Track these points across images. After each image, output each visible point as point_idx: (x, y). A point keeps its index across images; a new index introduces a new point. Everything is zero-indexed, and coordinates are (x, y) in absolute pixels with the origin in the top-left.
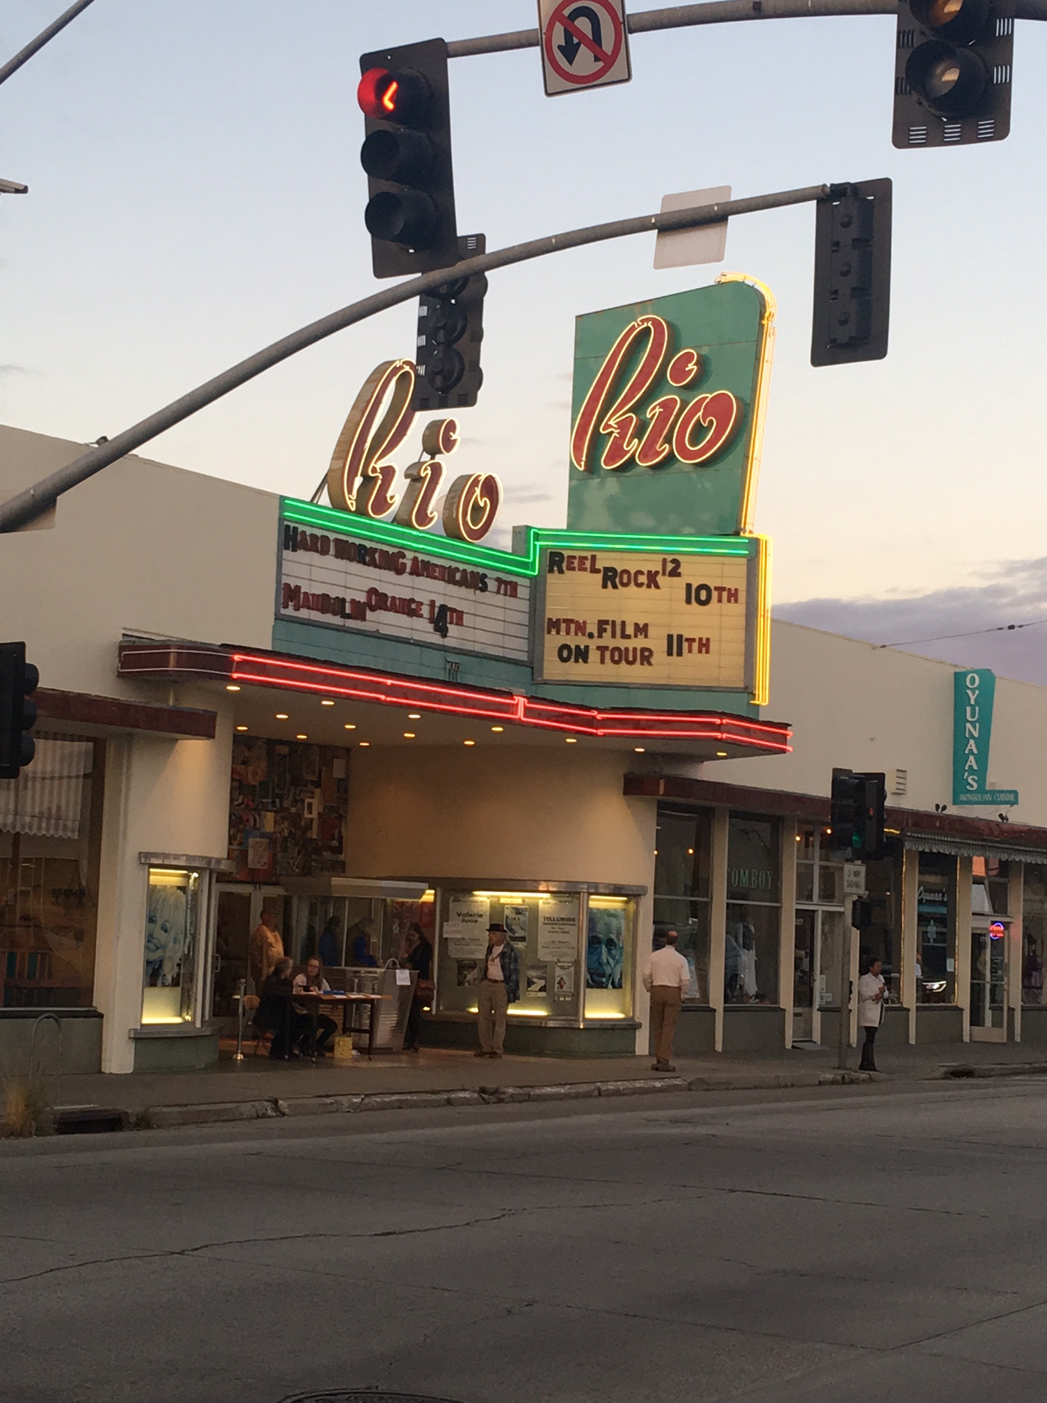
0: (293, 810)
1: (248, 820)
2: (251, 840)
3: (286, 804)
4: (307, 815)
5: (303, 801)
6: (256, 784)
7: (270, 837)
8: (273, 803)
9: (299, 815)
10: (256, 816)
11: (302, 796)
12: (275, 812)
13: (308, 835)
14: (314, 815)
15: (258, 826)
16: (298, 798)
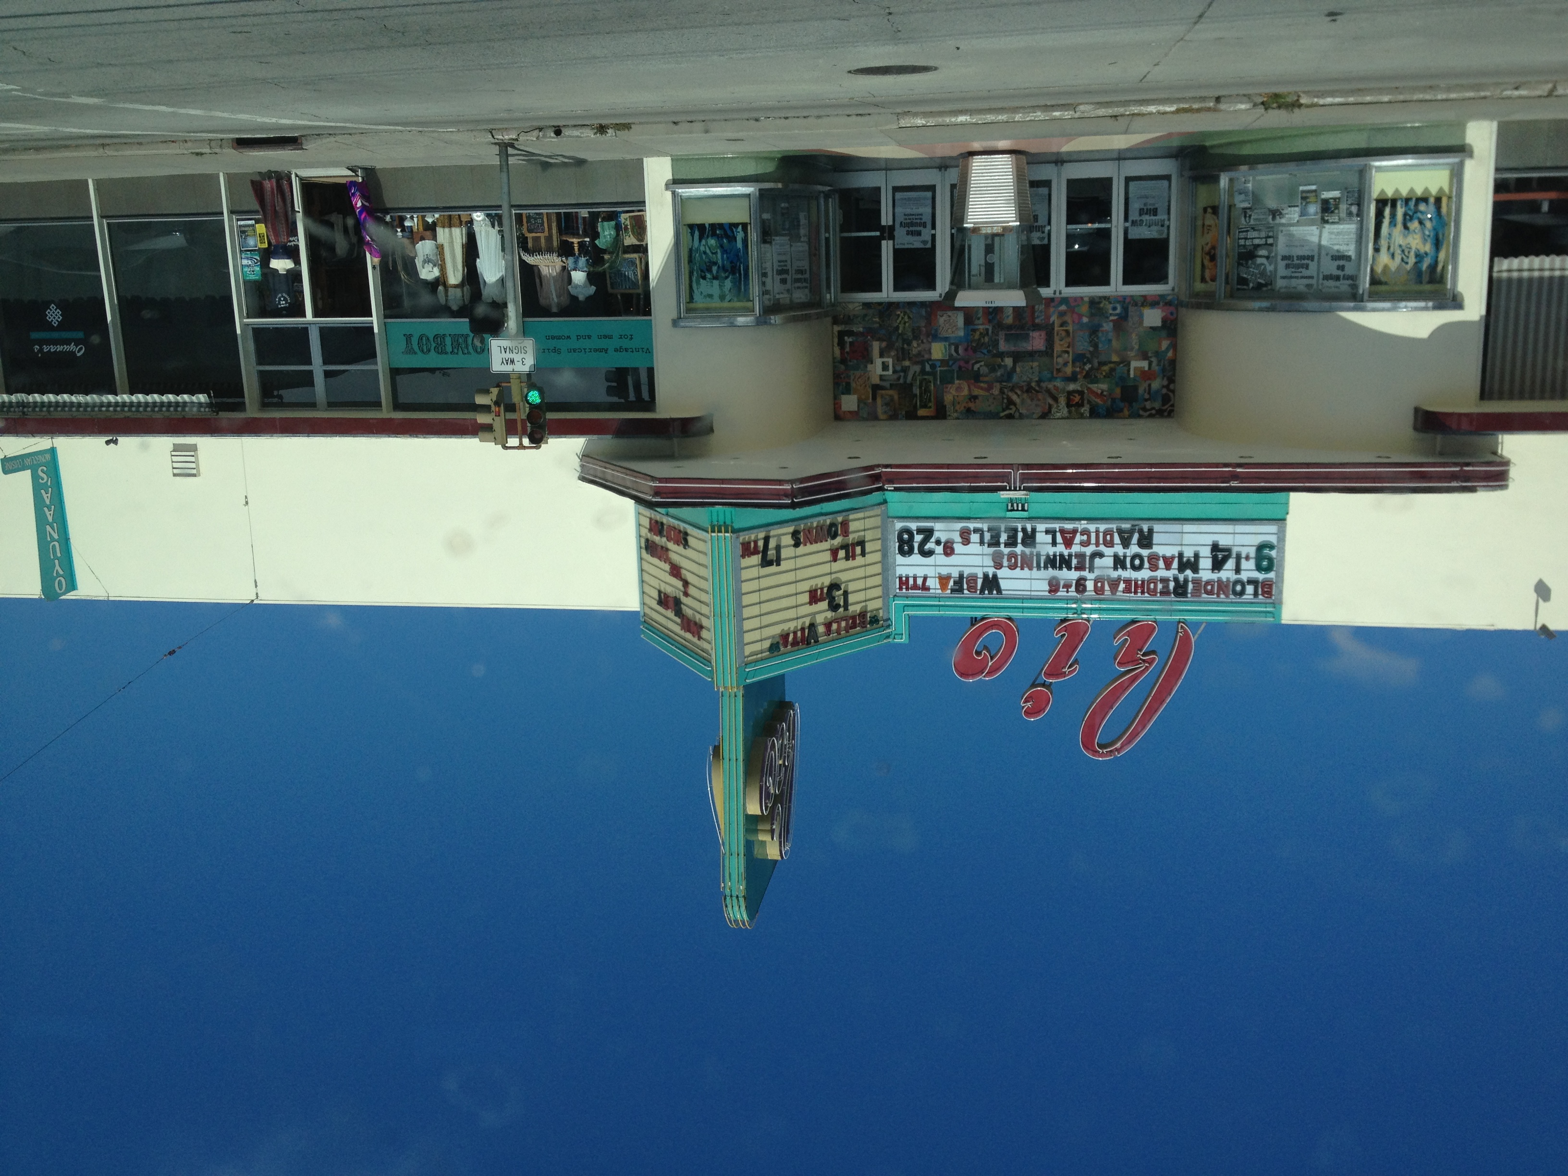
0: (907, 363)
1: (966, 350)
2: (961, 333)
3: (917, 368)
4: (890, 361)
5: (895, 372)
6: (957, 382)
7: (936, 337)
8: (933, 366)
9: (898, 359)
10: (955, 354)
11: (895, 376)
12: (930, 360)
13: (884, 344)
14: (878, 362)
15: (953, 347)
16: (902, 374)
